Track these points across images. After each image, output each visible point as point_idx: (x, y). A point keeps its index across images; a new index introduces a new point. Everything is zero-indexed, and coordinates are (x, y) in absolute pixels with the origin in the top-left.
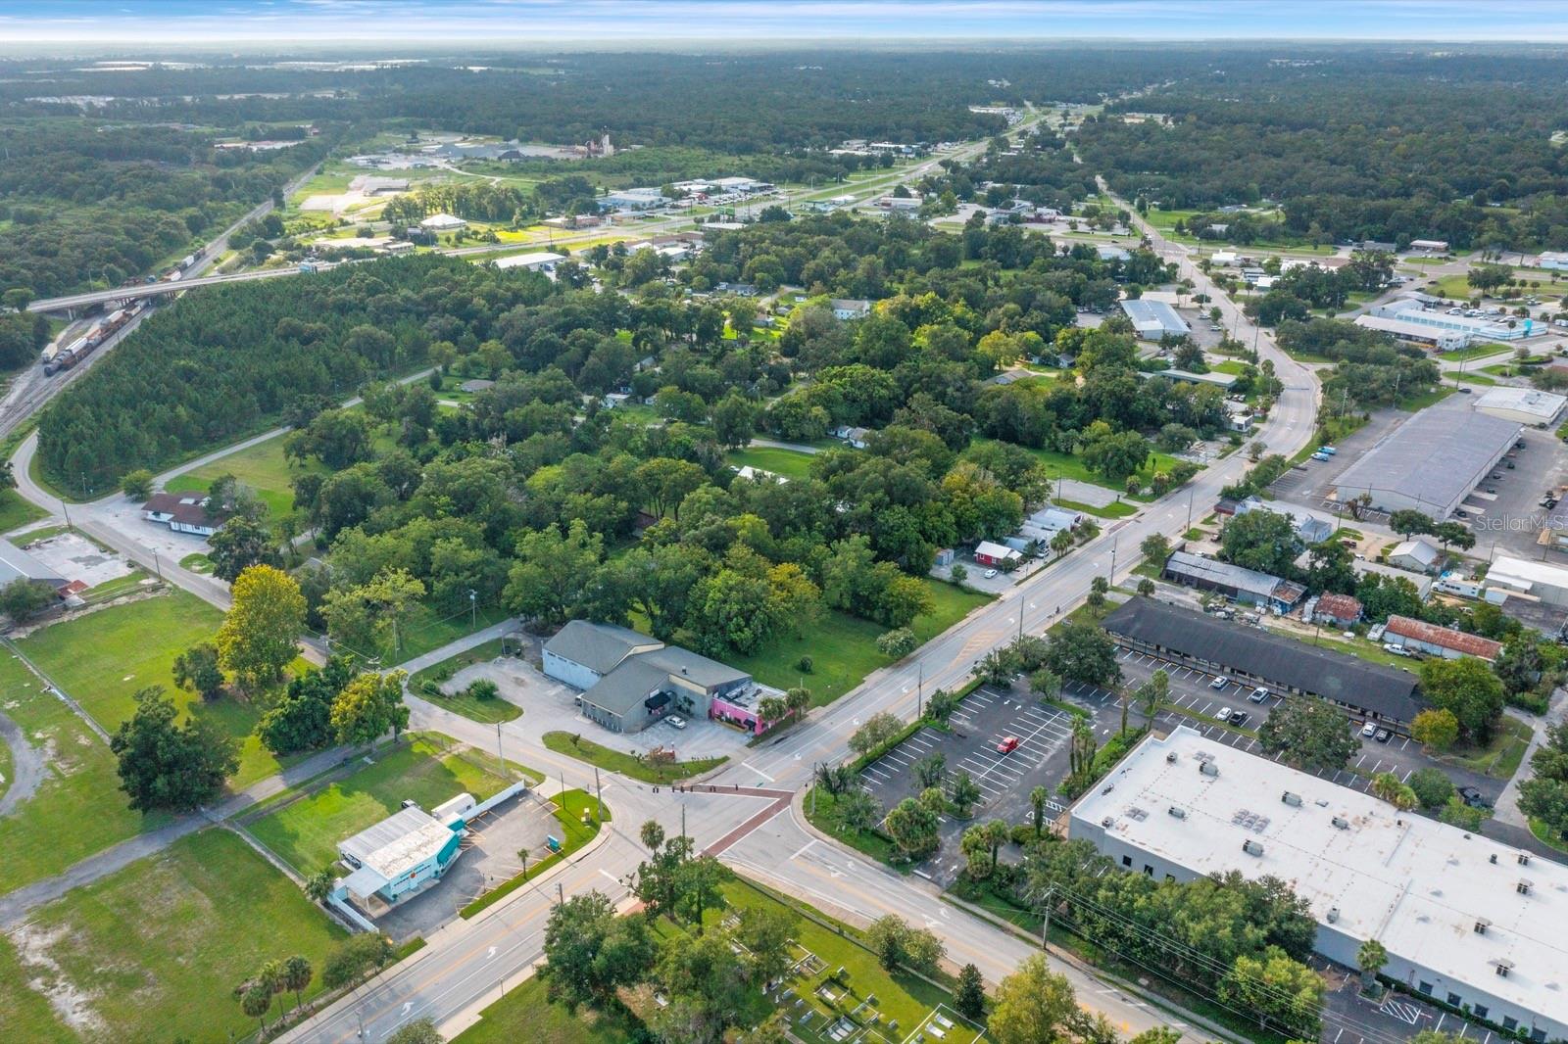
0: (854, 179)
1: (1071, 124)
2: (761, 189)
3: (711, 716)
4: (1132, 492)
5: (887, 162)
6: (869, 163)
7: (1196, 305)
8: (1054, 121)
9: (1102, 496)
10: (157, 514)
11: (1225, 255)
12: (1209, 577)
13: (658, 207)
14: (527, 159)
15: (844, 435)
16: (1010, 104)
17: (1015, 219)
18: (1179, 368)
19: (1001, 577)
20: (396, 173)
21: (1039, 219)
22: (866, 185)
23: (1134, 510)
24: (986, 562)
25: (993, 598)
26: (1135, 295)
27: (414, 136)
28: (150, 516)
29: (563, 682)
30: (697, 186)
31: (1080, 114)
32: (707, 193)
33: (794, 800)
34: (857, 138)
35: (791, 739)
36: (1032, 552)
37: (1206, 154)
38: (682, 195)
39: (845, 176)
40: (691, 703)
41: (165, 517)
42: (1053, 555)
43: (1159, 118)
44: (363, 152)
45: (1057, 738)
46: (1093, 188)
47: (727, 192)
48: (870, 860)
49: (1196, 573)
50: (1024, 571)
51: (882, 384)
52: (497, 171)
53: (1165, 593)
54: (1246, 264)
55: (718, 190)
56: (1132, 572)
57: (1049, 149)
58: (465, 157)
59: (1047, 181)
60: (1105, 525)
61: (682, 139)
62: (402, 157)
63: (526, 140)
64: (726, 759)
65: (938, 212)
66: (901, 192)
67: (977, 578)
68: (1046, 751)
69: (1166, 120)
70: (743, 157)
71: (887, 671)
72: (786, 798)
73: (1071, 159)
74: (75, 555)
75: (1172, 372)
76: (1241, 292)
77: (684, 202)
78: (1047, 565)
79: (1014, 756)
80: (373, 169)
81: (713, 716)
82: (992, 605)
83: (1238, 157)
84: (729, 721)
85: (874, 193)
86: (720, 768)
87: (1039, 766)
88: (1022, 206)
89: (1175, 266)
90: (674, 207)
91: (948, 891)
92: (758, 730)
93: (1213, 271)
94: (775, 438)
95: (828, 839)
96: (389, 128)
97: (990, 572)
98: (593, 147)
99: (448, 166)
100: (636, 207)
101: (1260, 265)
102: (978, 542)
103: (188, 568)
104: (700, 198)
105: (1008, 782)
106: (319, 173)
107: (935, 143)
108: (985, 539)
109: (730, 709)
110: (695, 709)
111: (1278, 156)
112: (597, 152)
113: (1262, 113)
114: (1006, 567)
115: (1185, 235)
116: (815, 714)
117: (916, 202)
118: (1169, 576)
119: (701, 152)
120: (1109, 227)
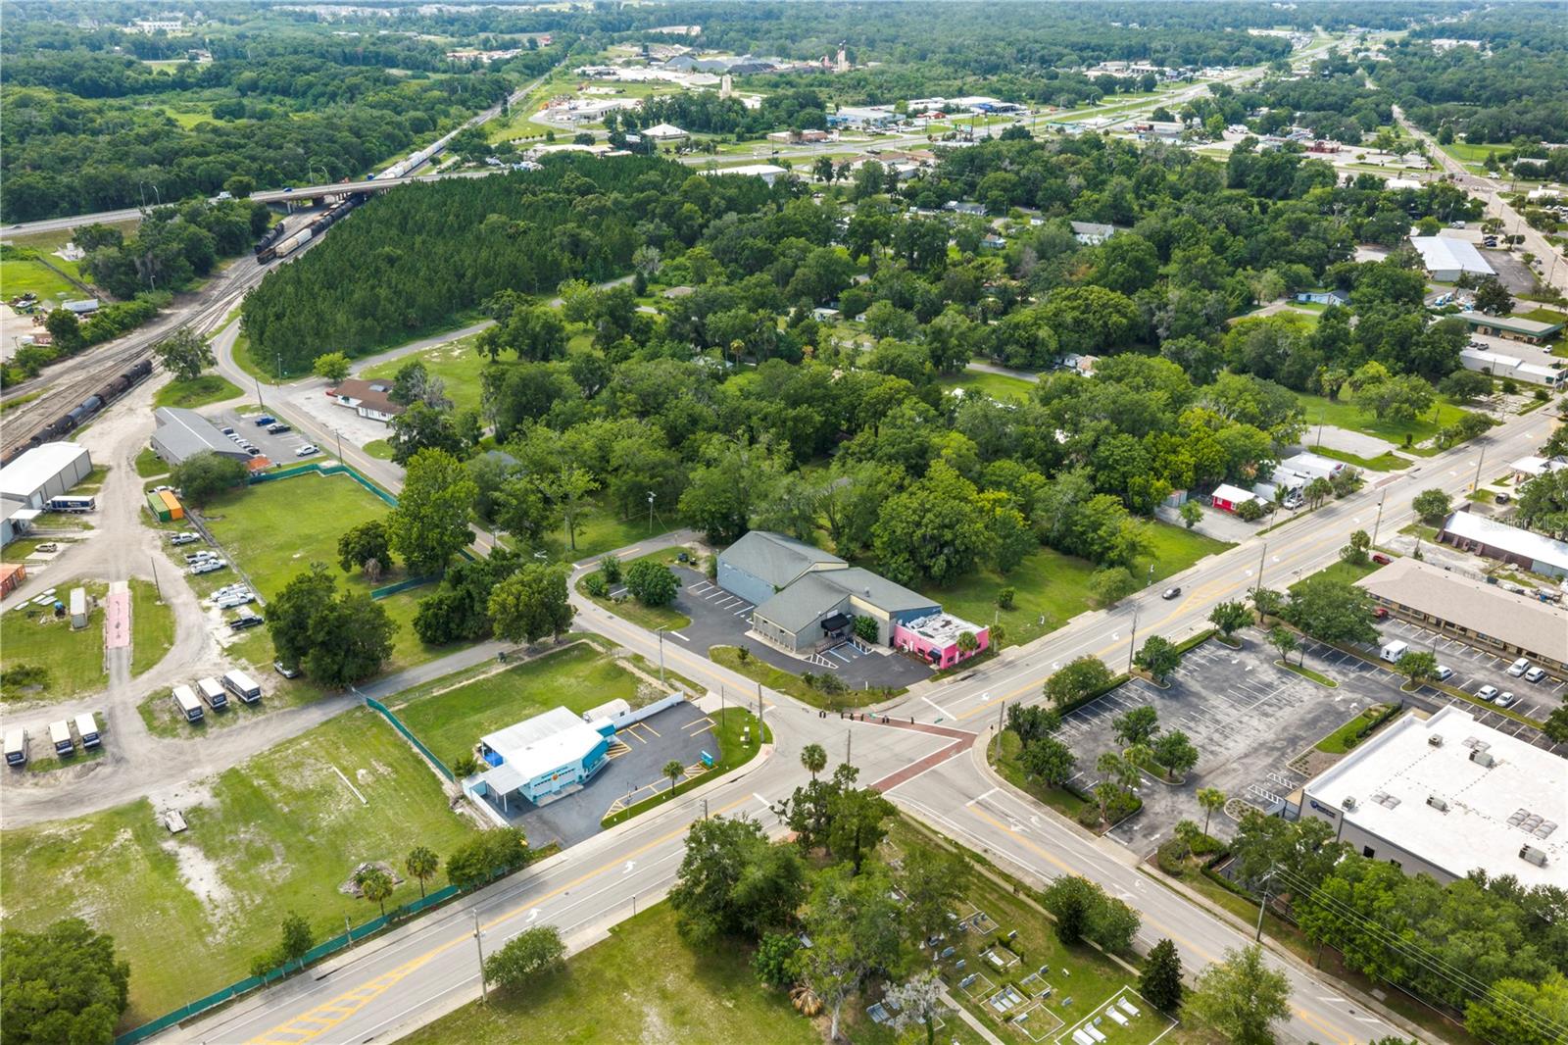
0: (1109, 102)
1: (1367, 50)
2: (1005, 109)
4: (1409, 444)
5: (1149, 85)
6: (1128, 86)
8: (1347, 46)
10: (346, 399)
11: (1544, 191)
13: (890, 124)
15: (1071, 363)
17: (1292, 147)
18: (1475, 311)
19: (1240, 525)
21: (1319, 149)
22: (1123, 108)
23: (1407, 464)
24: (1225, 506)
25: (1228, 547)
26: (1429, 232)
28: (340, 400)
31: (1380, 39)
32: (945, 112)
33: (977, 743)
34: (1114, 58)
35: (982, 676)
38: (917, 113)
39: (1100, 98)
40: (872, 627)
41: (354, 402)
42: (1304, 506)
44: (592, 63)
46: (1387, 118)
47: (967, 111)
48: (1059, 815)
49: (1481, 538)
50: (1269, 520)
51: (1120, 310)
53: (1440, 557)
56: (1400, 532)
57: (1338, 75)
59: (1334, 108)
60: (1371, 478)
64: (904, 691)
65: (1202, 137)
66: (1163, 116)
67: (1213, 523)
69: (1482, 47)
70: (988, 77)
72: (968, 740)
77: (919, 122)
78: (1297, 517)
81: (894, 644)
82: (1225, 555)
84: (911, 651)
85: (1130, 117)
86: (897, 700)
88: (1301, 134)
89: (1481, 203)
90: (909, 125)
91: (1150, 862)
92: (943, 665)
93: (1529, 209)
94: (995, 363)
95: (1014, 789)
97: (1225, 518)
98: (827, 63)
102: (1217, 485)
103: (370, 453)
104: (937, 117)
107: (1205, 68)
108: (1225, 481)
109: (913, 638)
112: (831, 68)
115: (1496, 170)
116: (1010, 652)
117: (1179, 126)
118: (1446, 540)
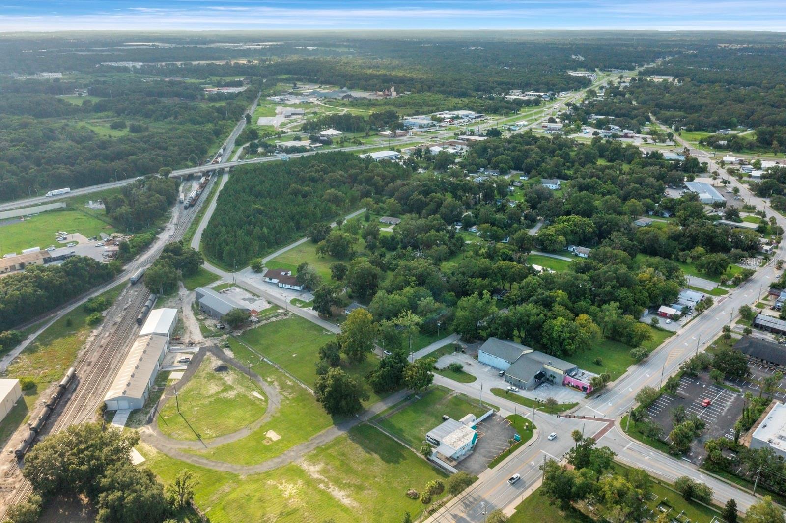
0: (524, 112)
1: (624, 82)
2: (479, 117)
3: (564, 384)
4: (723, 283)
5: (537, 103)
6: (528, 103)
7: (722, 185)
8: (615, 80)
9: (710, 285)
10: (271, 279)
11: (730, 158)
12: (776, 327)
13: (432, 126)
14: (356, 99)
15: (572, 249)
16: (588, 70)
17: (615, 136)
18: (727, 219)
19: (673, 323)
20: (294, 105)
21: (626, 136)
22: (531, 115)
23: (727, 292)
24: (664, 315)
25: (673, 333)
26: (691, 179)
27: (295, 85)
28: (267, 279)
29: (489, 365)
30: (447, 115)
31: (629, 76)
32: (453, 119)
33: (615, 423)
34: (516, 89)
35: (603, 396)
36: (686, 311)
37: (704, 101)
38: (441, 120)
39: (519, 110)
40: (554, 377)
41: (275, 281)
42: (695, 314)
43: (670, 79)
44: (275, 94)
45: (728, 401)
46: (648, 119)
47: (462, 118)
48: (660, 452)
49: (771, 325)
50: (684, 320)
51: (589, 225)
52: (344, 105)
53: (756, 334)
54: (741, 163)
55: (458, 117)
56: (736, 323)
57: (618, 96)
58: (325, 98)
59: (624, 116)
60: (716, 299)
61: (430, 89)
62: (294, 97)
63: (351, 88)
64: (577, 404)
65: (573, 131)
66: (552, 120)
67: (663, 323)
68: (724, 407)
69: (674, 80)
70: (463, 99)
71: (636, 366)
72: (612, 423)
73: (631, 103)
74: (242, 297)
75: (723, 221)
76: (745, 178)
77: (442, 124)
78: (694, 318)
79: (709, 408)
80: (282, 103)
81: (565, 384)
82: (674, 337)
83: (721, 103)
84: (573, 386)
85: (536, 120)
86: (576, 408)
87: (723, 414)
88: (615, 128)
89: (705, 164)
90: (440, 126)
91: (701, 468)
92: (588, 391)
93: (727, 167)
94: (539, 250)
95: (637, 441)
96: (282, 80)
97: (668, 321)
98: (386, 92)
99: (319, 102)
100: (421, 126)
101: (749, 164)
102: (659, 307)
103: (295, 305)
104: (450, 121)
105: (711, 420)
106: (259, 105)
107: (558, 93)
108: (662, 304)
109: (573, 381)
110: (557, 380)
111: (741, 102)
112: (388, 95)
113: (726, 77)
114: (675, 318)
115: (704, 146)
116: (610, 384)
117: (560, 125)
118: (757, 326)
119: (441, 96)
120: (664, 141)
